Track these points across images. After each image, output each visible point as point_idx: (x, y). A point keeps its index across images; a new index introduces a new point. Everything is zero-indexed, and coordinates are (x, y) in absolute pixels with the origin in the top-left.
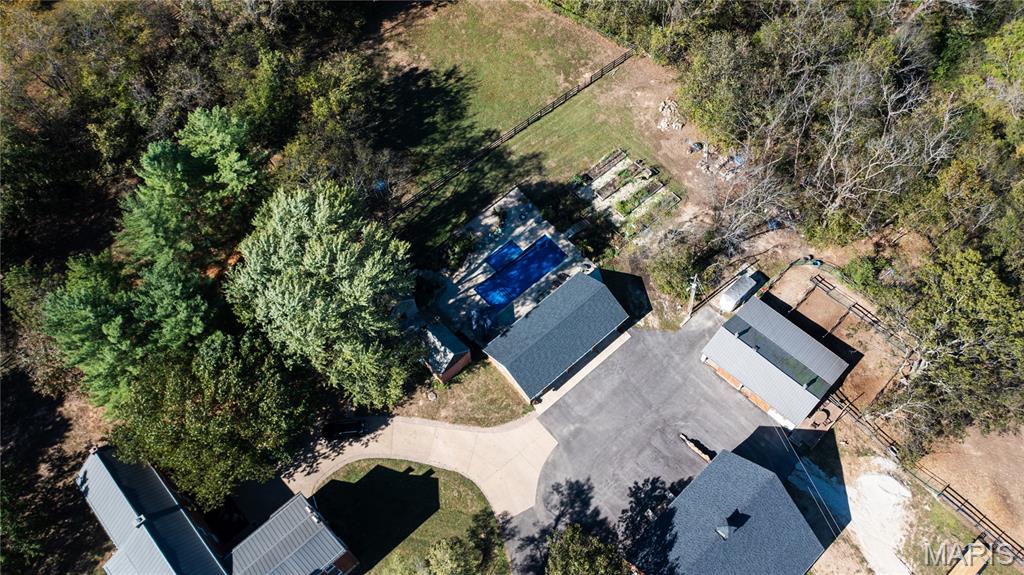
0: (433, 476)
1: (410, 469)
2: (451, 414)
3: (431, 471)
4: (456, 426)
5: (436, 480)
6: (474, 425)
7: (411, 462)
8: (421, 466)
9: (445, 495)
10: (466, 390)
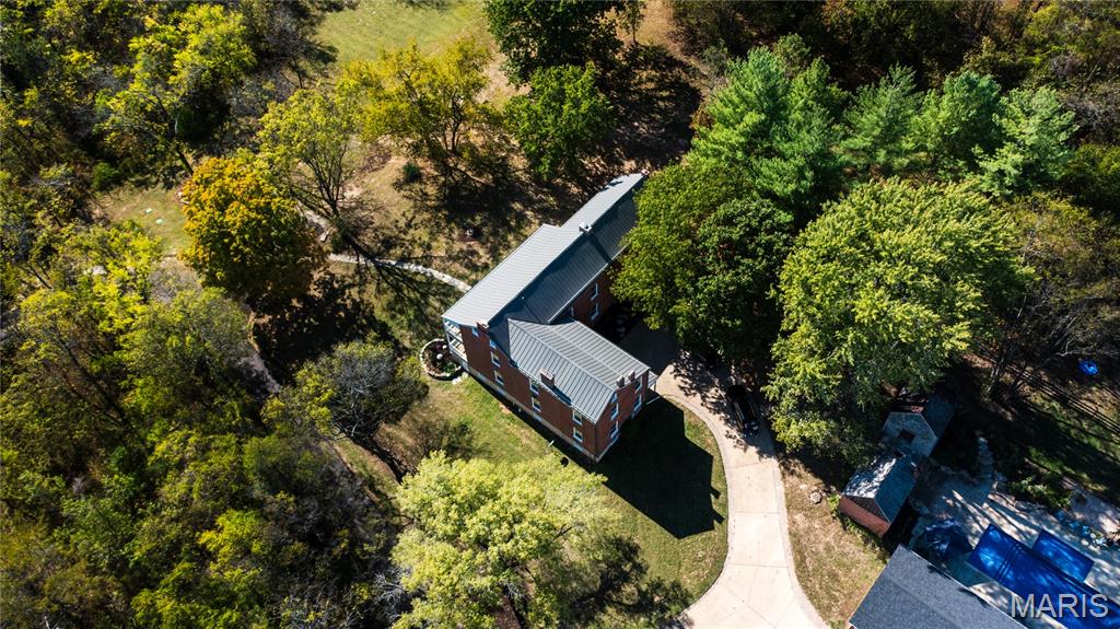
0: (715, 522)
1: (717, 494)
2: (801, 527)
3: (721, 519)
4: (787, 538)
5: (712, 528)
6: (795, 559)
7: (726, 493)
8: (725, 506)
9: (696, 543)
10: (838, 539)
